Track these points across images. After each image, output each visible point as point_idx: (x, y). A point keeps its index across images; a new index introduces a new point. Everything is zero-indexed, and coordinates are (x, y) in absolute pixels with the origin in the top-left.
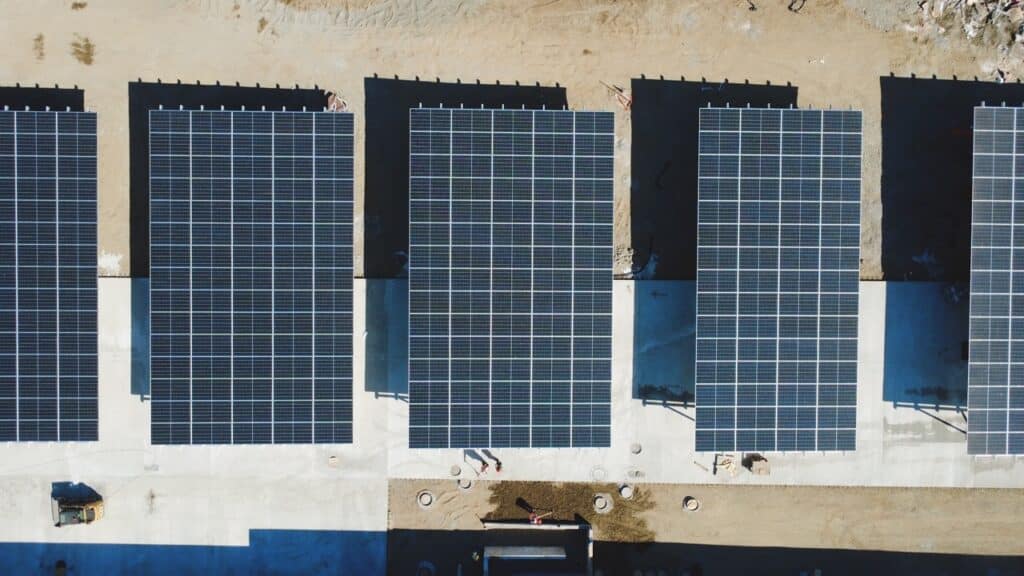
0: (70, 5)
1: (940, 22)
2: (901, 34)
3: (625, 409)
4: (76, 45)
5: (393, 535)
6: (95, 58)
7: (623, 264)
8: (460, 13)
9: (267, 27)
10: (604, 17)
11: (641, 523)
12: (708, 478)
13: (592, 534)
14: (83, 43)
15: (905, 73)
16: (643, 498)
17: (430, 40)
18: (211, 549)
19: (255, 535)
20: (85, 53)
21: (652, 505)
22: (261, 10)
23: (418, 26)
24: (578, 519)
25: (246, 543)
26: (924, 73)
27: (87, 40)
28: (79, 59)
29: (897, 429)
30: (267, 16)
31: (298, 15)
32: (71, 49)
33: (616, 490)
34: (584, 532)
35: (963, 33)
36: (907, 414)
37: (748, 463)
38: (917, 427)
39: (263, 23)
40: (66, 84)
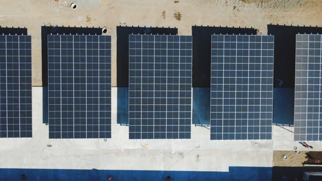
0: (174, 2)
4: (175, 14)
5: (275, 169)
6: (181, 18)
8: (299, 4)
9: (236, 8)
14: (178, 14)
17: (289, 13)
18: (217, 173)
19: (230, 168)
20: (178, 17)
22: (234, 3)
23: (285, 8)
25: (228, 171)
27: (179, 13)
28: (177, 19)
30: (236, 5)
31: (246, 5)
32: (174, 15)
39: (235, 7)
40: (172, 27)
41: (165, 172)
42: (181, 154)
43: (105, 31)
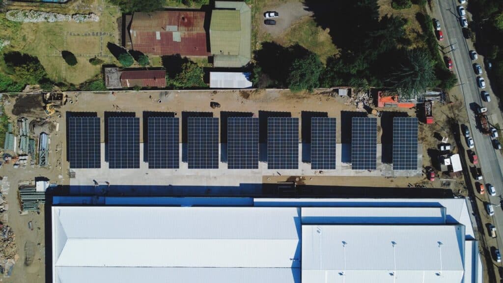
1: (350, 102)
2: (344, 104)
3: (301, 164)
5: (264, 185)
7: (300, 141)
8: (275, 101)
10: (297, 101)
11: (303, 182)
12: (314, 175)
13: (296, 184)
15: (345, 110)
16: (304, 178)
17: (269, 105)
19: (240, 184)
21: (305, 180)
23: (267, 103)
24: (293, 182)
26: (348, 110)
29: (344, 167)
33: (299, 177)
34: (294, 184)
35: (354, 104)
36: (345, 164)
37: (320, 172)
38: (347, 166)
39: (242, 102)
40: (210, 112)
41: (207, 187)
42: (215, 178)
43: (176, 114)
